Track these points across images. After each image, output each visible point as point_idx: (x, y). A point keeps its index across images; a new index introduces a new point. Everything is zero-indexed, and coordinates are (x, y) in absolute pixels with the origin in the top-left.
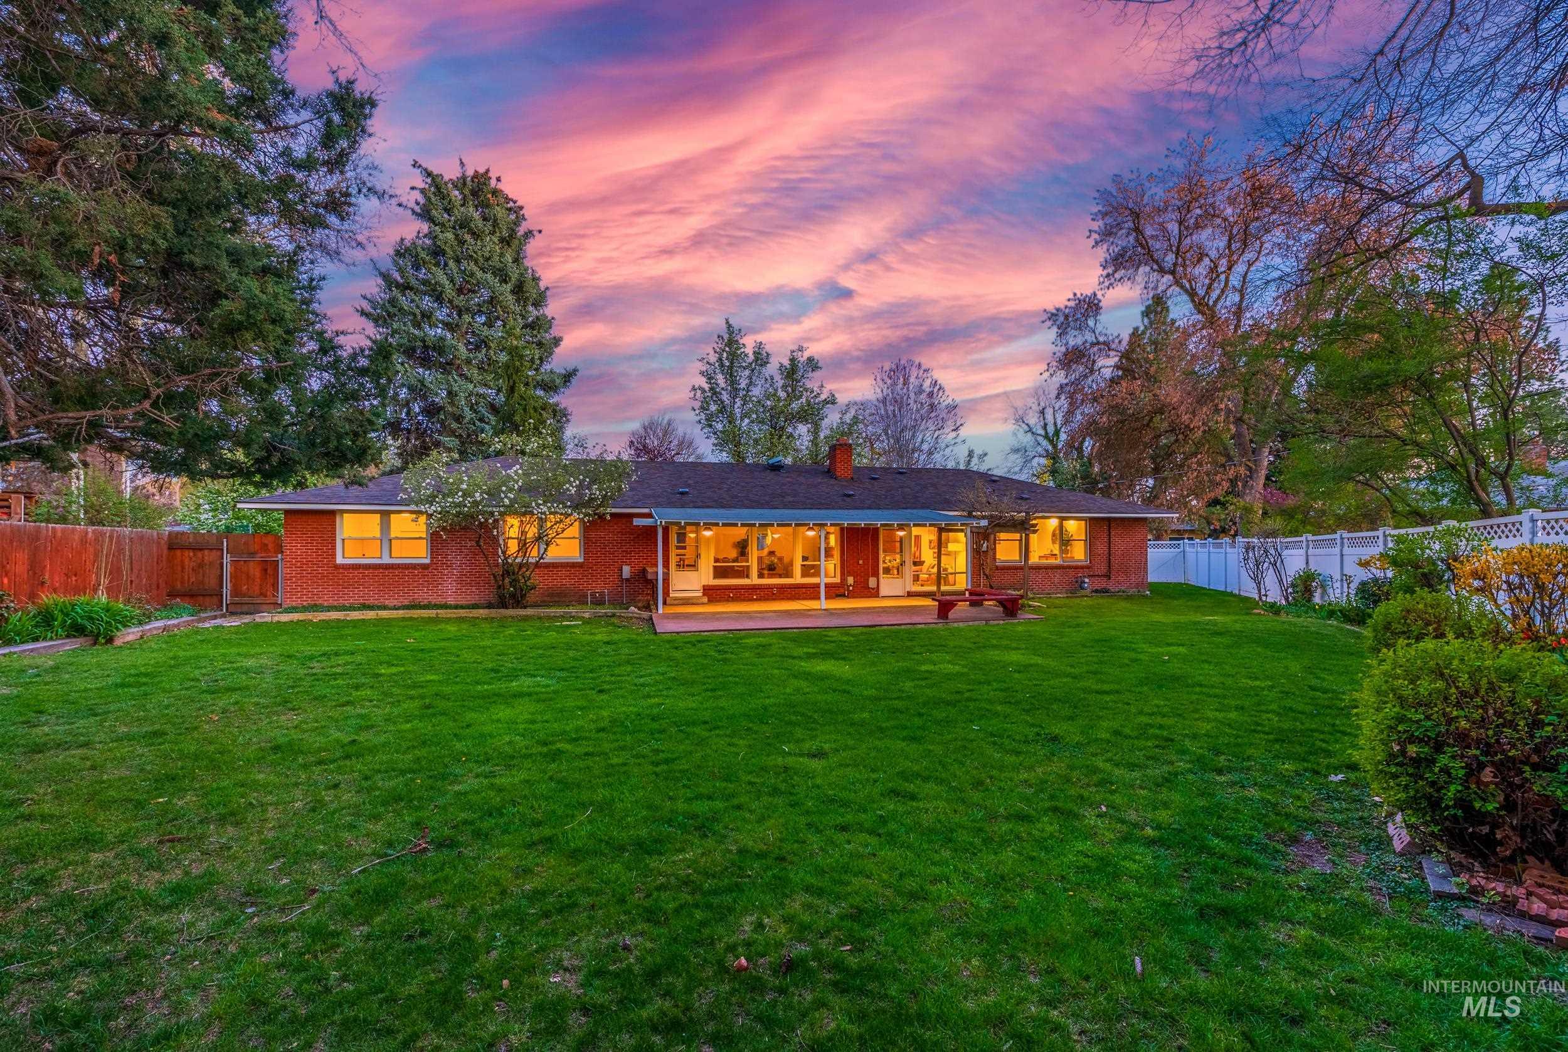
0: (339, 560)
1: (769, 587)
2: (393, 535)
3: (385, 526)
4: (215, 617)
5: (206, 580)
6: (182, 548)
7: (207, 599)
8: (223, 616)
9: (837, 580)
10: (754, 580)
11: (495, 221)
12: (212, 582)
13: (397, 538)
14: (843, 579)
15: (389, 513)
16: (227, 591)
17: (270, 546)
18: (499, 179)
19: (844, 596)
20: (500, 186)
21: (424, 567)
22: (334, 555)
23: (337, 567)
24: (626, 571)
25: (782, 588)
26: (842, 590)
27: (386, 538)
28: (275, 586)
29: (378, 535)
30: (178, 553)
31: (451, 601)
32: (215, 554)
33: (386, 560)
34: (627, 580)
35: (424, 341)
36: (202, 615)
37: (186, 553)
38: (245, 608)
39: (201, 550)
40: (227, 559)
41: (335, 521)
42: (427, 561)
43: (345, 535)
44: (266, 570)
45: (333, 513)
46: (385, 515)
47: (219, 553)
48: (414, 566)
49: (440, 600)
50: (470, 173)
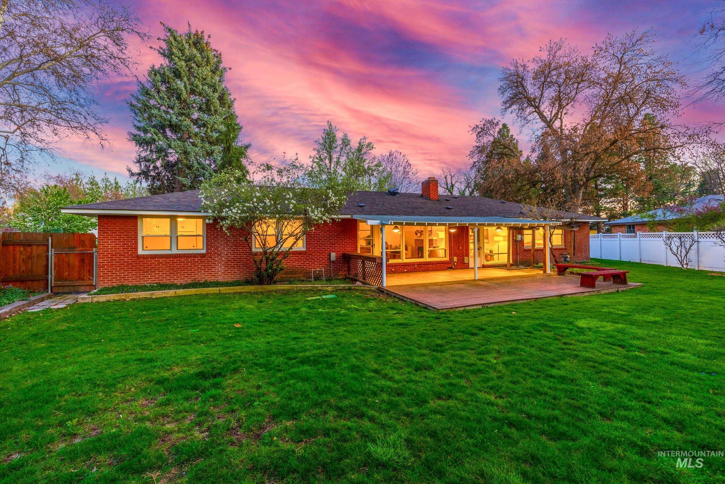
0: (140, 252)
1: (413, 264)
2: (179, 234)
3: (174, 227)
4: (43, 300)
5: (35, 269)
6: (16, 245)
7: (35, 283)
8: (49, 297)
9: (447, 259)
10: (404, 260)
11: (208, 58)
12: (39, 270)
13: (182, 236)
14: (451, 259)
15: (175, 217)
16: (51, 276)
17: (87, 243)
18: (209, 37)
19: (451, 268)
20: (210, 40)
21: (202, 256)
22: (136, 249)
23: (139, 257)
24: (333, 255)
25: (419, 264)
26: (450, 265)
27: (174, 236)
28: (91, 272)
29: (168, 233)
30: (11, 248)
31: (221, 279)
32: (41, 249)
33: (174, 251)
34: (333, 262)
35: (170, 122)
36: (32, 298)
37: (18, 248)
38: (66, 290)
39: (30, 245)
40: (51, 252)
41: (137, 224)
42: (204, 251)
43: (144, 233)
44: (83, 260)
45: (135, 217)
46: (173, 218)
47: (45, 248)
48: (195, 256)
49: (213, 279)
50: (193, 31)
